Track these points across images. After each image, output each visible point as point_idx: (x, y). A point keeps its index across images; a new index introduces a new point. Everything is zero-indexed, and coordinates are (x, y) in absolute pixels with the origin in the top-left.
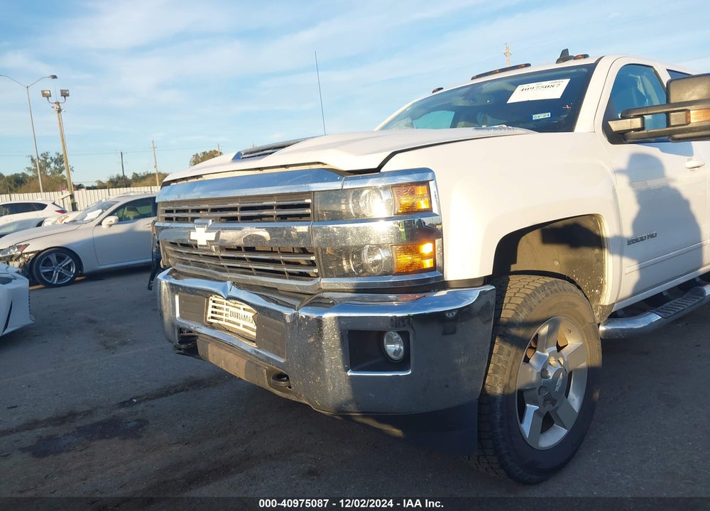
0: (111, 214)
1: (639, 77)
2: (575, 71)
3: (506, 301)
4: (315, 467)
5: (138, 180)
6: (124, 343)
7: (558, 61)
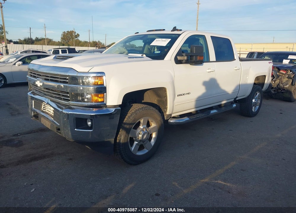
0: (19, 61)
1: (200, 38)
2: (174, 36)
3: (130, 111)
4: (72, 157)
5: (38, 41)
6: (19, 114)
7: (172, 31)
